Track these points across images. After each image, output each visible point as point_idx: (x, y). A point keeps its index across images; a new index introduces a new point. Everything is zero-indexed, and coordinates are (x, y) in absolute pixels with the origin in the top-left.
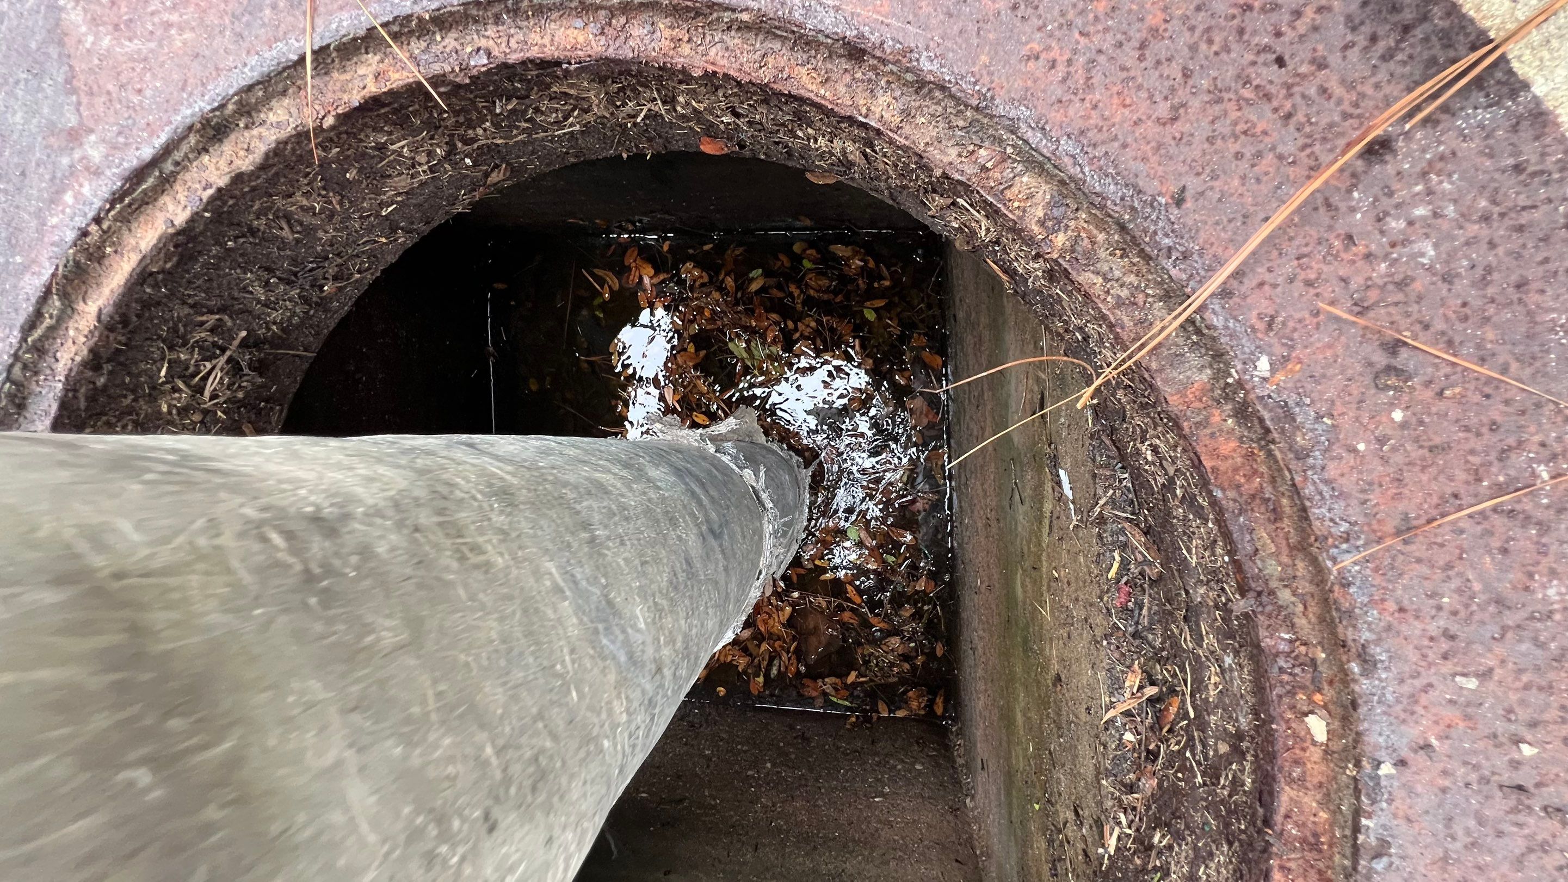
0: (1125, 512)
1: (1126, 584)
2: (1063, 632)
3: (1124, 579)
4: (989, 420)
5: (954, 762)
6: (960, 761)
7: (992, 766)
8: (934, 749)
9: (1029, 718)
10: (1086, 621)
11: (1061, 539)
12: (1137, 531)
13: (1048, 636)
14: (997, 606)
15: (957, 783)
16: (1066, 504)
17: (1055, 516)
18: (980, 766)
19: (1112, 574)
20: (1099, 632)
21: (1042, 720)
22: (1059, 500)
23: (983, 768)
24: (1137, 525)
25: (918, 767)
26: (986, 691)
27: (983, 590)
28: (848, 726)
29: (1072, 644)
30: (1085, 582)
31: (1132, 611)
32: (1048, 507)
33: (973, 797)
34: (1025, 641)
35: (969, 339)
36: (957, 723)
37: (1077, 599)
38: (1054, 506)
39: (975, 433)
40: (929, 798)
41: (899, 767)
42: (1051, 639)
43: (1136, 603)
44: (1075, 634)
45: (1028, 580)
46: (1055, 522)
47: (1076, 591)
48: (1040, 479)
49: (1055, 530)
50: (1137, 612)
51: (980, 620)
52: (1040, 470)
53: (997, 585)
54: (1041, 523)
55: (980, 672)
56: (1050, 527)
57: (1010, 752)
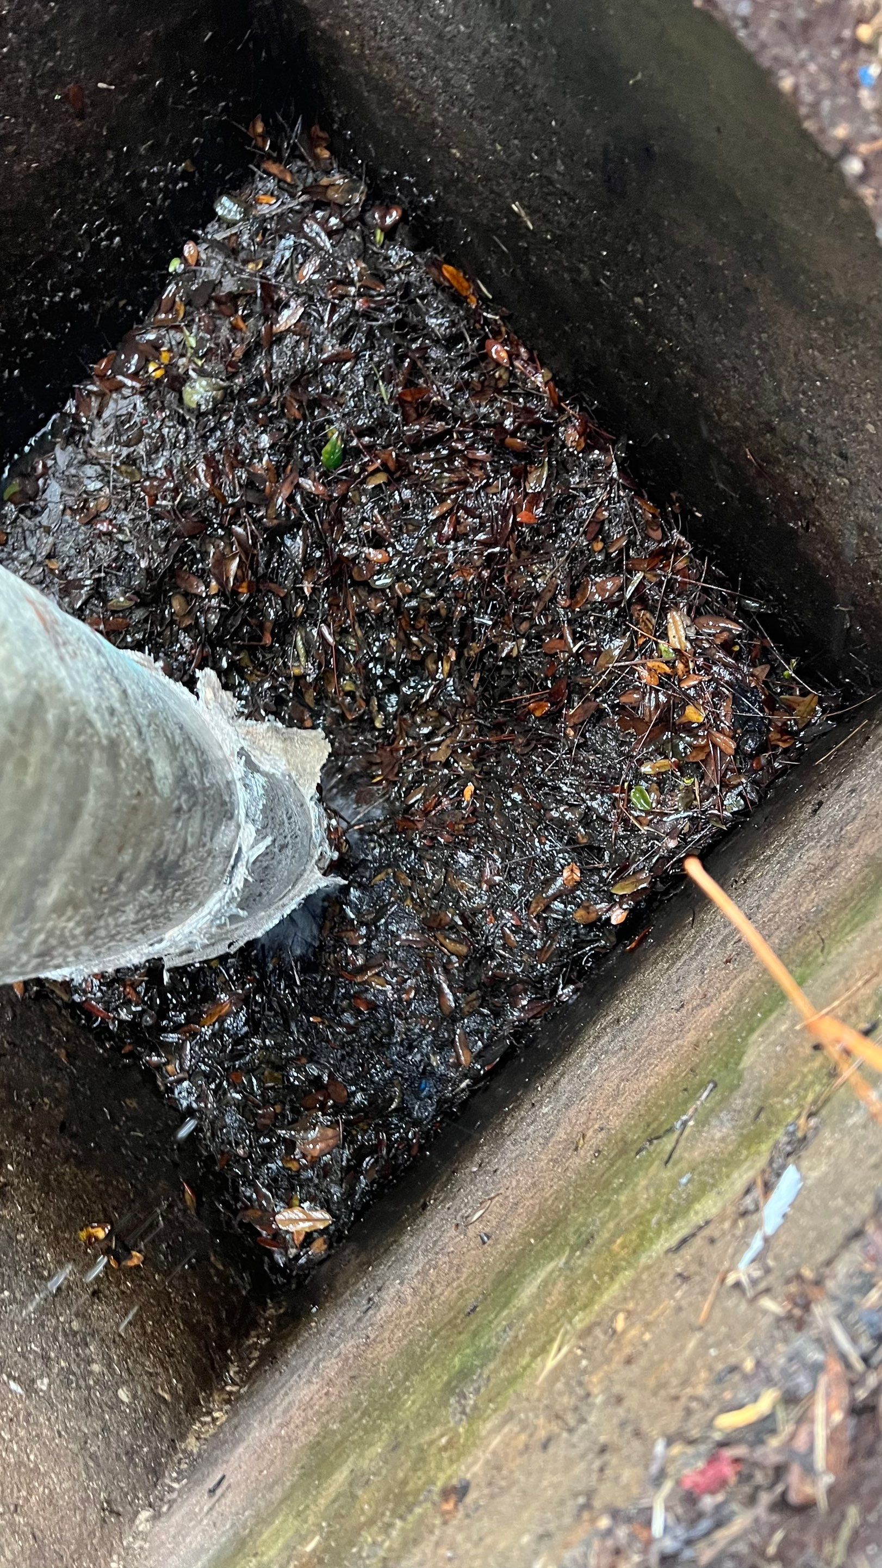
0: (854, 1340)
1: (737, 1461)
2: (543, 1428)
3: (740, 1451)
4: (731, 993)
5: (183, 1437)
6: (192, 1444)
7: (231, 1501)
8: (172, 1391)
9: (354, 1497)
10: (603, 1450)
11: (683, 1277)
12: (842, 1395)
13: (511, 1405)
14: (473, 1275)
15: (156, 1472)
16: (750, 1231)
17: (707, 1232)
18: (211, 1483)
19: (729, 1421)
20: (606, 1495)
21: (371, 1522)
22: (744, 1214)
23: (212, 1492)
24: (853, 1384)
25: (123, 1394)
26: (330, 1382)
27: (471, 1232)
28: (83, 1235)
29: (538, 1458)
30: (663, 1385)
31: (700, 1515)
32: (709, 1206)
33: (156, 1517)
34: (465, 1374)
35: (813, 855)
36: (243, 1383)
37: (619, 1400)
38: (722, 1217)
39: (685, 996)
40: (93, 1456)
41: (96, 1368)
42: (510, 1416)
43: (718, 1507)
44: (559, 1450)
45: (560, 1286)
46: (698, 1242)
47: (631, 1384)
48: (737, 1152)
49: (688, 1253)
50: (704, 1525)
51: (424, 1272)
52: (750, 1139)
53: (501, 1247)
54: (671, 1221)
55: (348, 1347)
56: (684, 1241)
57: (274, 1514)
